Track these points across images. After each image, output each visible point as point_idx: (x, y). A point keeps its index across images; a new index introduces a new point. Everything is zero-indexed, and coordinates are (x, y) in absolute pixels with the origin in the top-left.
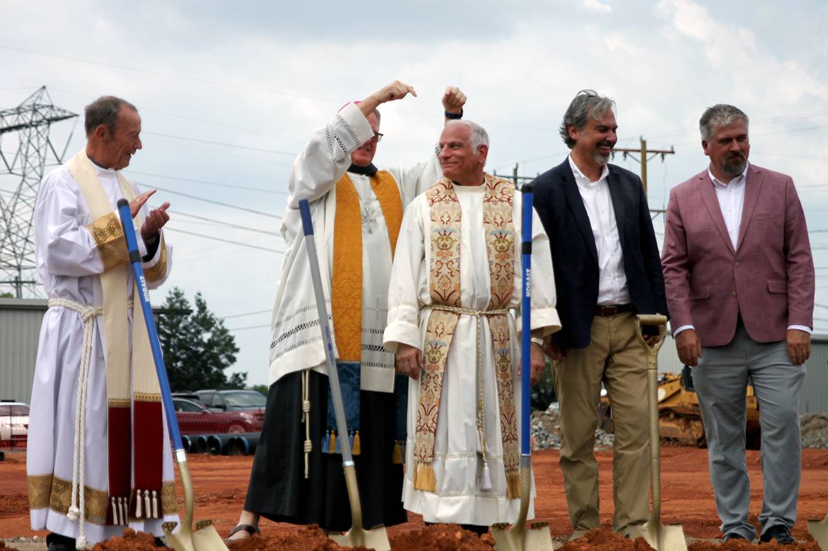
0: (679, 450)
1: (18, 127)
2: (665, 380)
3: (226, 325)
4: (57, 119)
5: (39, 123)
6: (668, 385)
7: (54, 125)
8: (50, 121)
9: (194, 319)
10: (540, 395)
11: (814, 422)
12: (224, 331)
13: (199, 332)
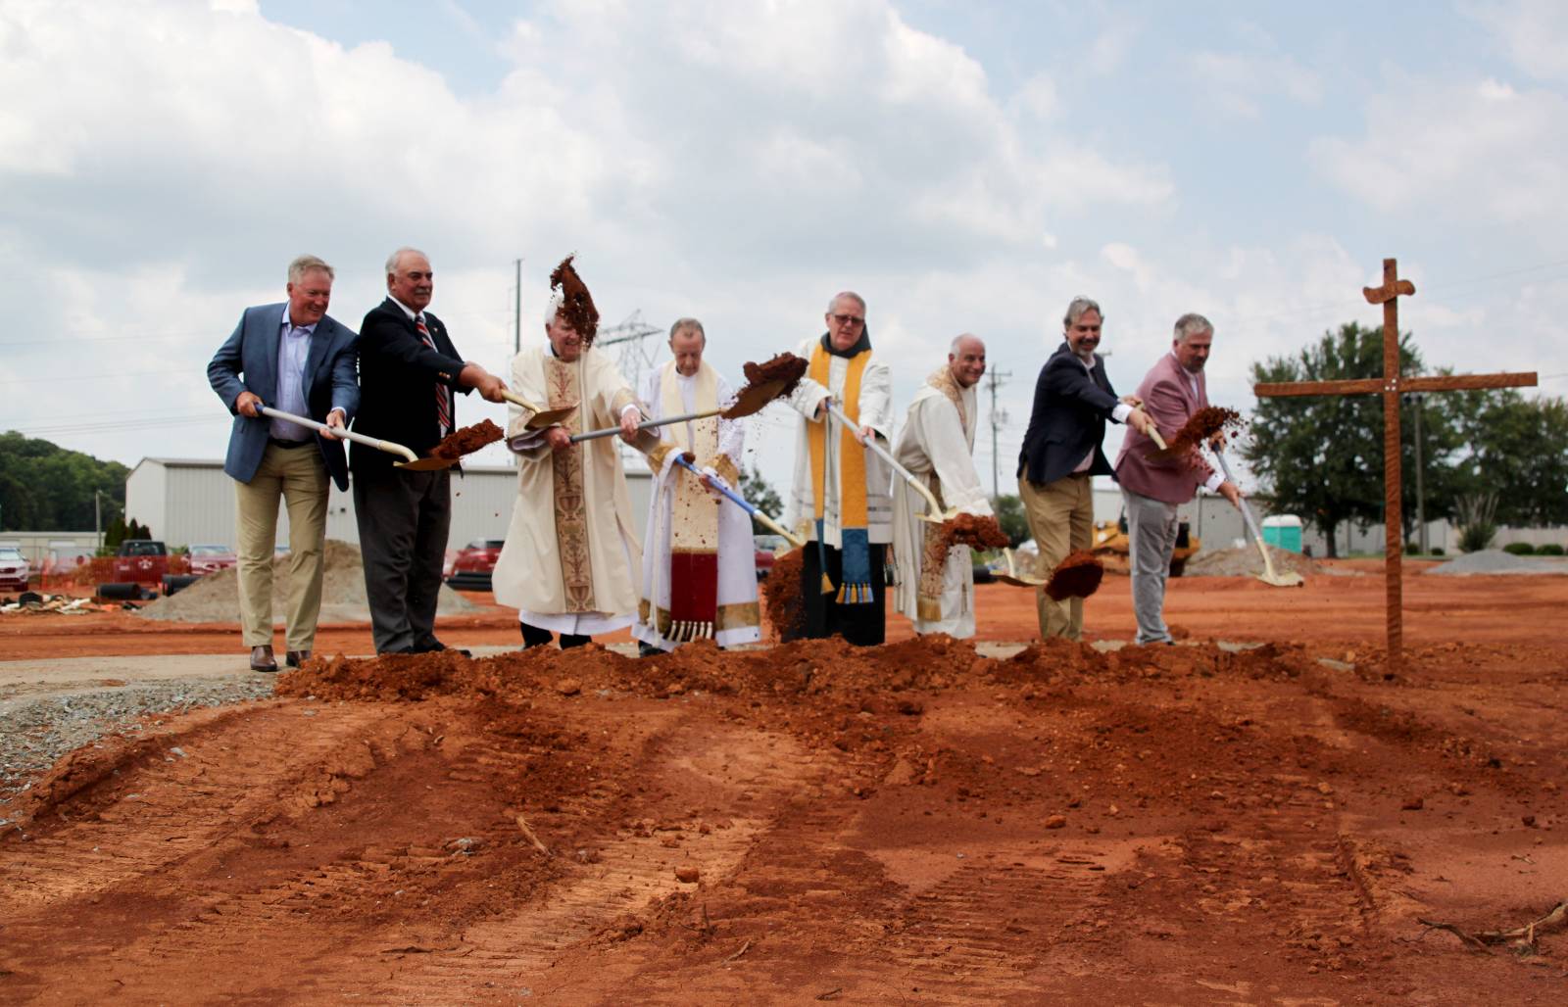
0: (1117, 578)
1: (620, 340)
2: (1106, 527)
3: (775, 488)
4: (649, 334)
5: (634, 338)
6: (1108, 531)
7: (646, 338)
8: (643, 335)
9: (752, 484)
10: (1013, 538)
11: (1217, 556)
12: (773, 493)
13: (754, 493)
